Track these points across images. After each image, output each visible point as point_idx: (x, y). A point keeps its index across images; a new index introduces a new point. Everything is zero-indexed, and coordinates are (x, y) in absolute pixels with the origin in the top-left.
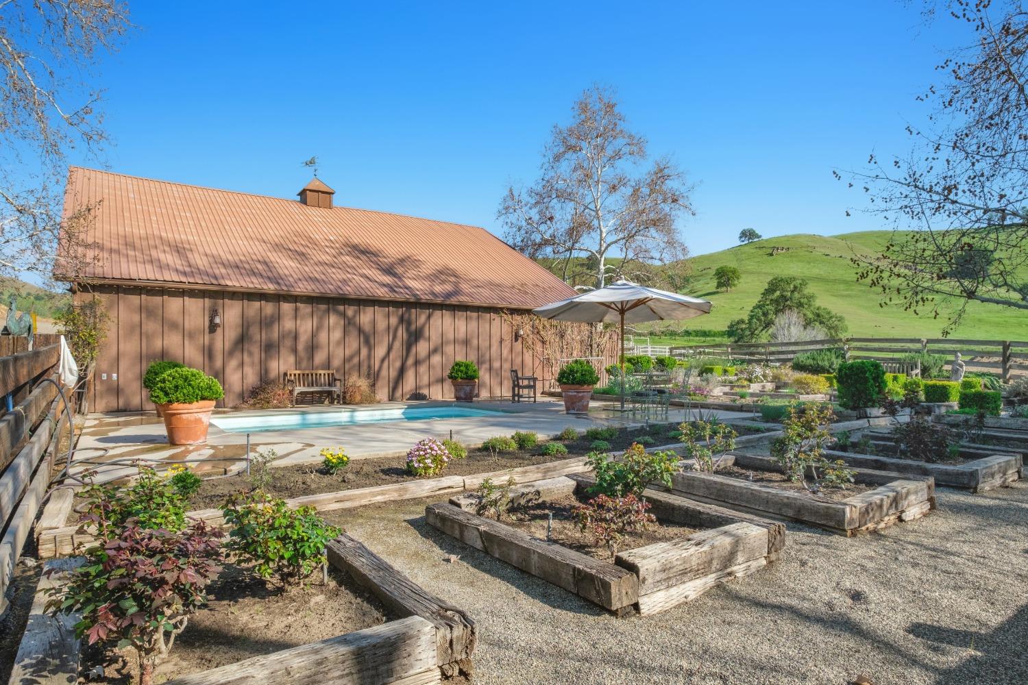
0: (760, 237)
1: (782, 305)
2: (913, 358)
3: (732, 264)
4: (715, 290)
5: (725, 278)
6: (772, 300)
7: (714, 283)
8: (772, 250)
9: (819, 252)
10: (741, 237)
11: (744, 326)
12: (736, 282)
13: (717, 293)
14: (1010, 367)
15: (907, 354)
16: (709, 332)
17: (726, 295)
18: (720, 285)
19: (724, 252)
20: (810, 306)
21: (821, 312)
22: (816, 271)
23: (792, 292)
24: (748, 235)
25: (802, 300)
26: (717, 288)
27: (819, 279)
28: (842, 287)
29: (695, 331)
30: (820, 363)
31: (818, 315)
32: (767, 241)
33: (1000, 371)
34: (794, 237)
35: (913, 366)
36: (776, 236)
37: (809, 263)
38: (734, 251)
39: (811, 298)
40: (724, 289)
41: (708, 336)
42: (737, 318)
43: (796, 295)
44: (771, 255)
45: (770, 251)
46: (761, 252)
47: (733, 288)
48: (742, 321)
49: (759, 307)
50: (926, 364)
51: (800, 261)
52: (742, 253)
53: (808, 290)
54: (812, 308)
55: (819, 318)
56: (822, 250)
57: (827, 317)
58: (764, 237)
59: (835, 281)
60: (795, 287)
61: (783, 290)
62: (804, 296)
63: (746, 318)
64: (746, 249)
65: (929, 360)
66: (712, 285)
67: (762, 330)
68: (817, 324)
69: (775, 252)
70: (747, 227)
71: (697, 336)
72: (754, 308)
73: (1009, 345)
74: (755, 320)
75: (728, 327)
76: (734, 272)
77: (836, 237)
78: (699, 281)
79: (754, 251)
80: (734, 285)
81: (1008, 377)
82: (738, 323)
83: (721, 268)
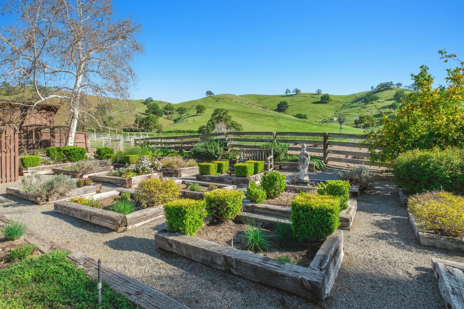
0: (213, 94)
1: (219, 119)
2: (268, 146)
3: (203, 104)
4: (196, 114)
5: (200, 110)
6: (215, 118)
7: (196, 112)
8: (218, 99)
9: (234, 100)
10: (206, 94)
11: (205, 129)
12: (204, 111)
13: (197, 115)
14: (328, 152)
15: (264, 143)
16: (193, 131)
17: (200, 116)
18: (198, 112)
19: (200, 100)
20: (230, 120)
21: (234, 123)
22: (233, 108)
23: (223, 115)
24: (209, 93)
25: (227, 118)
26: (197, 113)
27: (233, 111)
28: (242, 114)
29: (187, 131)
30: (209, 150)
31: (233, 124)
32: (216, 96)
33: (322, 155)
34: (226, 95)
35: (268, 153)
36: (219, 94)
37: (231, 105)
38: (204, 99)
39: (230, 117)
40: (199, 114)
41: (192, 133)
42: (202, 125)
43: (224, 116)
44: (217, 101)
45: (217, 100)
46: (214, 100)
47: (203, 113)
48: (204, 127)
49: (211, 120)
50: (276, 151)
51: (227, 104)
52: (207, 100)
53: (229, 114)
54: (230, 121)
55: (233, 125)
56: (235, 100)
57: (236, 125)
58: (215, 94)
59: (239, 112)
60: (224, 113)
61: (220, 114)
62: (227, 117)
63: (206, 125)
64: (209, 98)
65: (278, 147)
66: (195, 112)
67: (212, 130)
68: (232, 127)
69: (219, 100)
70: (209, 90)
71: (188, 133)
72: (209, 121)
73: (328, 136)
74: (209, 126)
75: (199, 129)
76: (203, 107)
77: (240, 96)
78: (190, 110)
79: (211, 99)
80: (203, 112)
81: (327, 159)
82: (203, 127)
83: (198, 105)
